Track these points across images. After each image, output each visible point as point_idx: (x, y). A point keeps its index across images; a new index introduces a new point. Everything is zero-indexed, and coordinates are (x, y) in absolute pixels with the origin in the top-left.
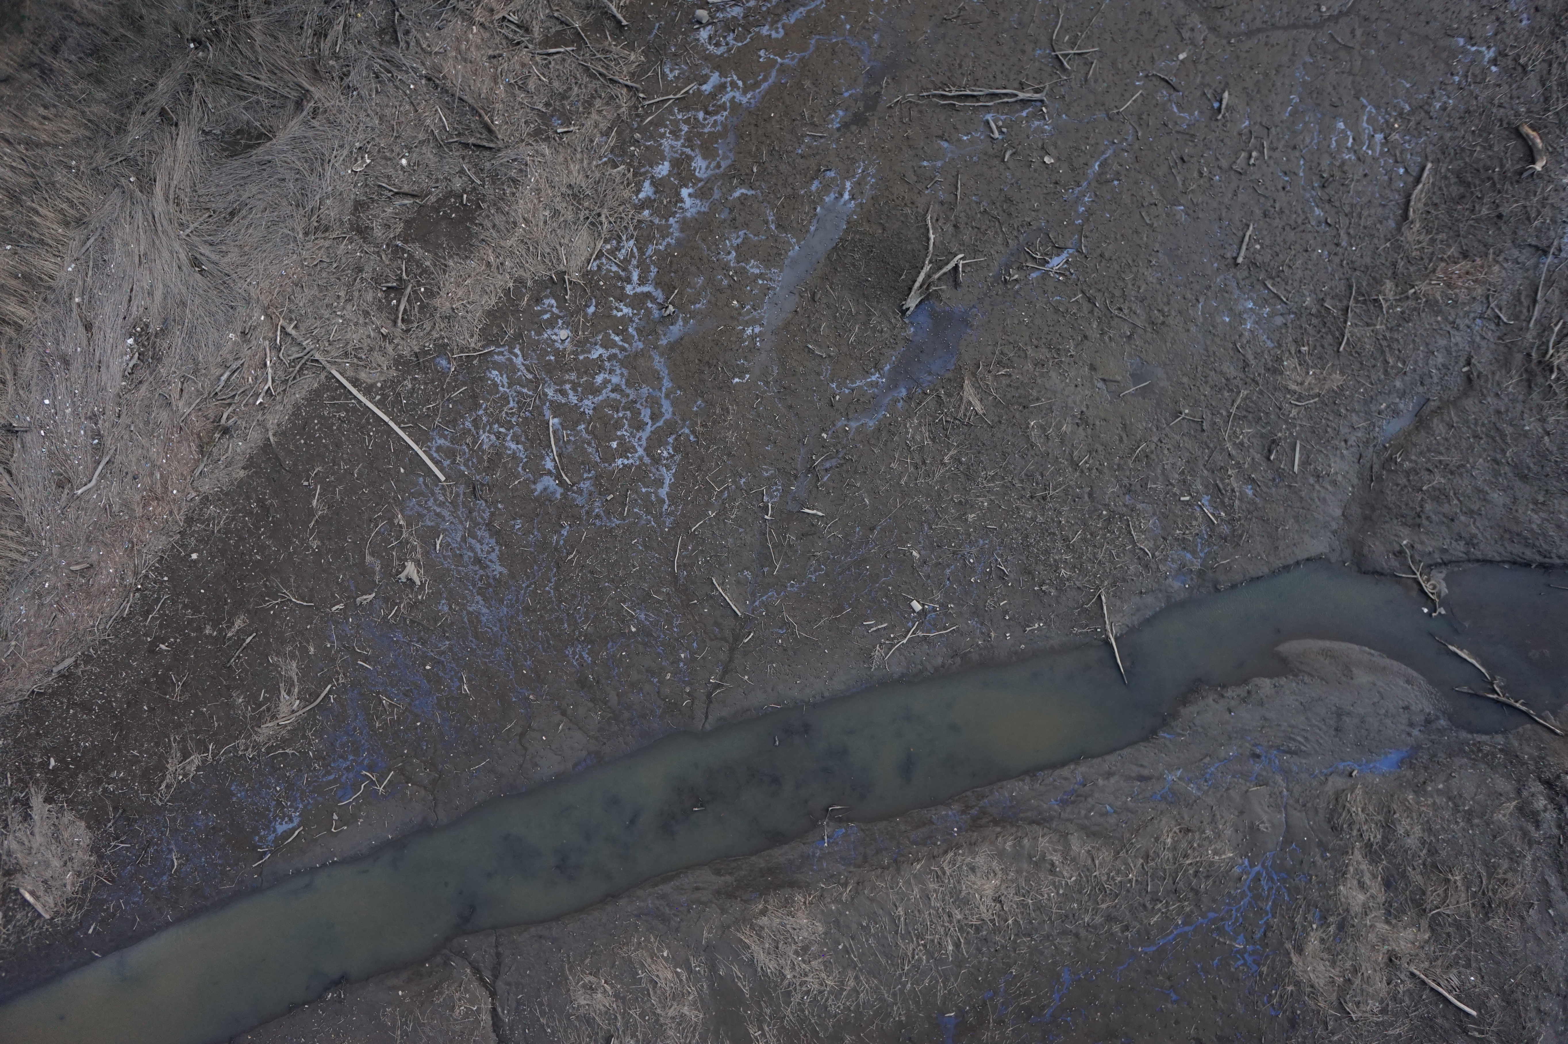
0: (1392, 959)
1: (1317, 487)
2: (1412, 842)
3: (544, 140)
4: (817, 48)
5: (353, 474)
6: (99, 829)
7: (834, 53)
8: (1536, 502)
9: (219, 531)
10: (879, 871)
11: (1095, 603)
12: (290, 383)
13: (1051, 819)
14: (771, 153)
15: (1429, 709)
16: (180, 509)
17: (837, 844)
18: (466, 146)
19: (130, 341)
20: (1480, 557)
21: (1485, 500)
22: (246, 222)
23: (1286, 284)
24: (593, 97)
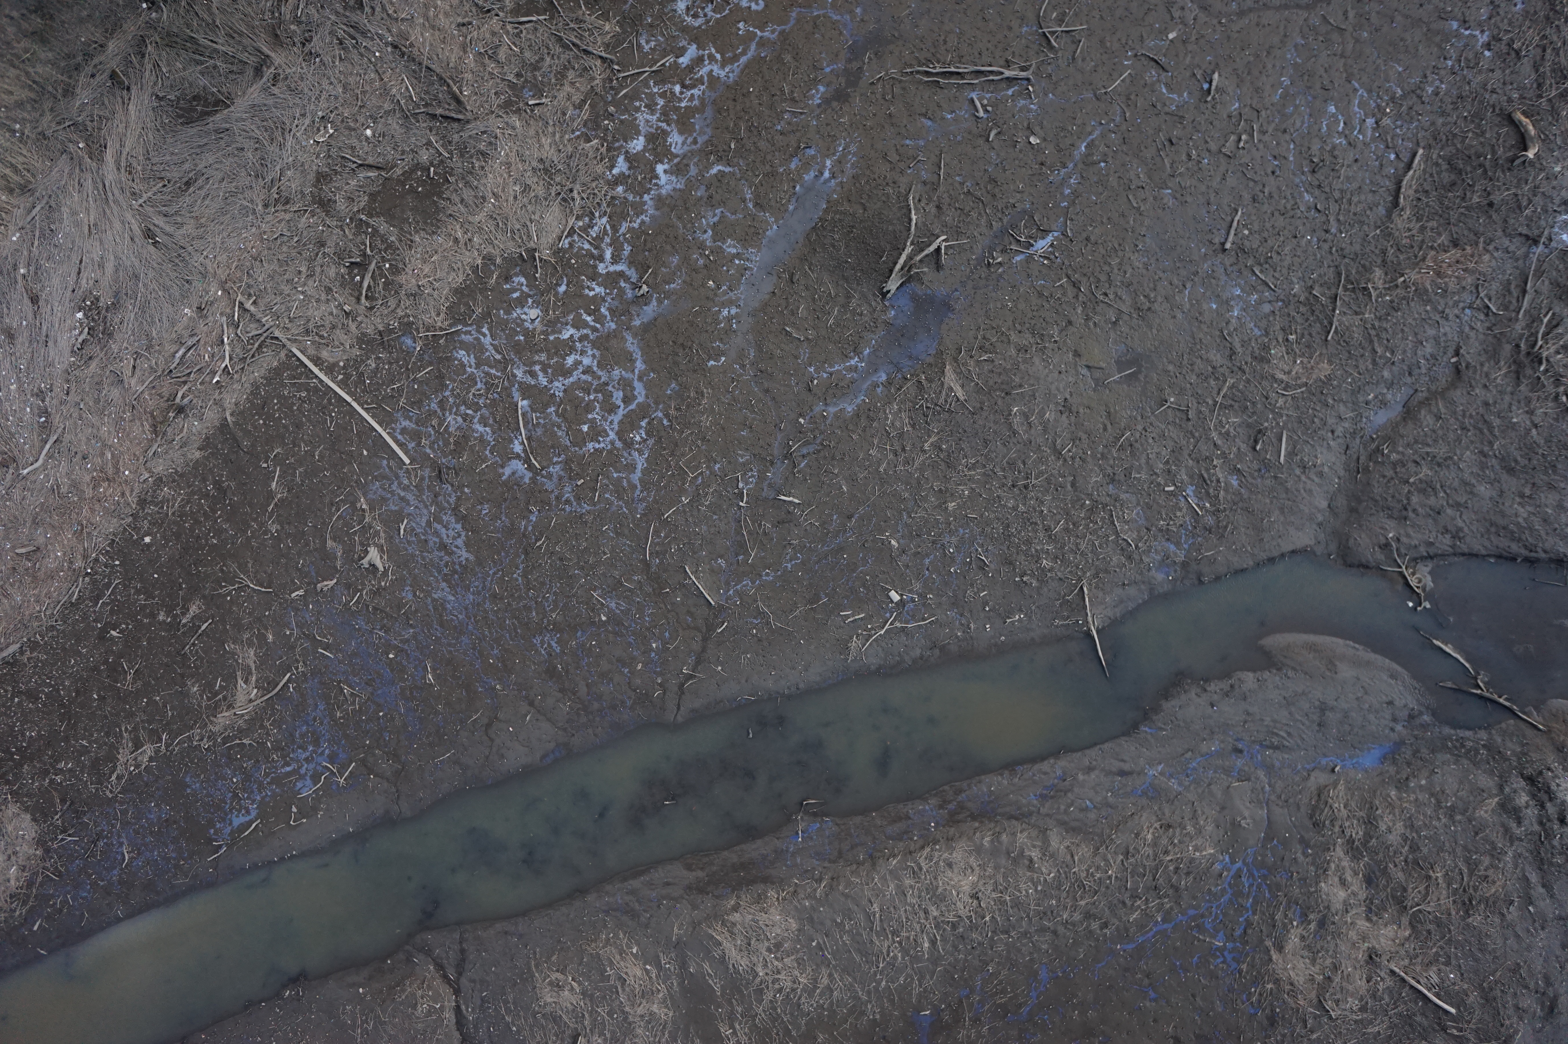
0: (1372, 957)
1: (1303, 478)
2: (1393, 839)
3: (515, 112)
4: (798, 20)
5: (314, 456)
6: (45, 822)
7: (815, 26)
8: (1522, 496)
9: (173, 514)
10: (855, 866)
11: (1077, 594)
12: (248, 361)
13: (1031, 814)
14: (749, 129)
15: (1413, 704)
16: (132, 491)
17: (811, 838)
18: (434, 116)
19: (80, 315)
20: (1466, 551)
21: (1472, 493)
22: (203, 193)
23: (1275, 271)
24: (565, 68)
